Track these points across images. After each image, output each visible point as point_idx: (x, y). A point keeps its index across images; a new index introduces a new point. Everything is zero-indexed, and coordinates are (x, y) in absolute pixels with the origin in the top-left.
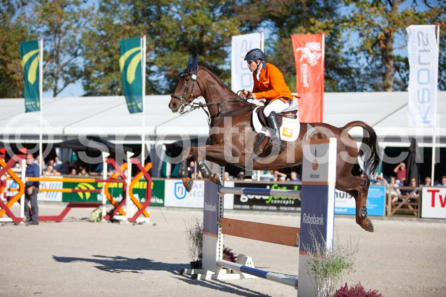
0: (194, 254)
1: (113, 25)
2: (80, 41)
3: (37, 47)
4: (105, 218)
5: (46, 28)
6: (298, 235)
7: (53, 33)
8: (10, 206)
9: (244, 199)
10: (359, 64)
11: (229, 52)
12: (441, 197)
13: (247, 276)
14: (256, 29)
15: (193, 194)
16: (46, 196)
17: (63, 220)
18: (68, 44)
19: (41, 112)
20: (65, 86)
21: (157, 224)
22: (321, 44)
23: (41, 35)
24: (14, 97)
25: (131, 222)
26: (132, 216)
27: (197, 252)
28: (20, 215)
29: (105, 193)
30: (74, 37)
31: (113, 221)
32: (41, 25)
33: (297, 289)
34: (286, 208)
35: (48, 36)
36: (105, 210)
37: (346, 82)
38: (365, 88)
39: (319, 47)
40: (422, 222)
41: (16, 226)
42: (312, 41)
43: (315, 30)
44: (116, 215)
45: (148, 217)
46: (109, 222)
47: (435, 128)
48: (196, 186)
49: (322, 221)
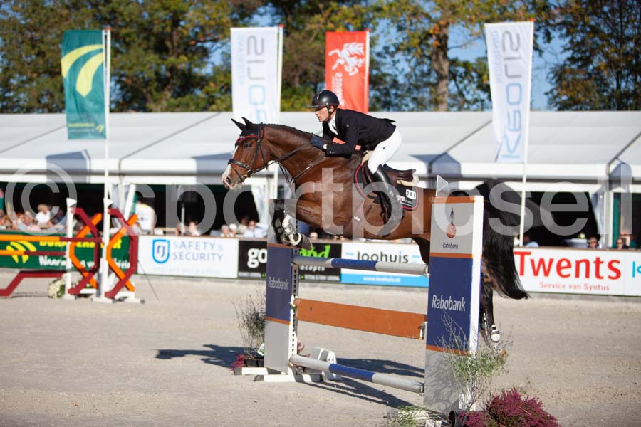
4: (71, 291)
9: (253, 263)
10: (397, 69)
11: (210, 50)
12: (532, 261)
14: (250, 17)
15: (178, 255)
17: (11, 295)
21: (147, 302)
22: (365, 47)
25: (109, 298)
26: (110, 289)
29: (70, 257)
31: (80, 296)
34: (313, 277)
36: (70, 279)
37: (378, 93)
38: (405, 102)
39: (361, 50)
43: (340, 21)
44: (86, 287)
45: (133, 291)
46: (76, 298)
47: (526, 164)
48: (183, 245)
49: (463, 305)
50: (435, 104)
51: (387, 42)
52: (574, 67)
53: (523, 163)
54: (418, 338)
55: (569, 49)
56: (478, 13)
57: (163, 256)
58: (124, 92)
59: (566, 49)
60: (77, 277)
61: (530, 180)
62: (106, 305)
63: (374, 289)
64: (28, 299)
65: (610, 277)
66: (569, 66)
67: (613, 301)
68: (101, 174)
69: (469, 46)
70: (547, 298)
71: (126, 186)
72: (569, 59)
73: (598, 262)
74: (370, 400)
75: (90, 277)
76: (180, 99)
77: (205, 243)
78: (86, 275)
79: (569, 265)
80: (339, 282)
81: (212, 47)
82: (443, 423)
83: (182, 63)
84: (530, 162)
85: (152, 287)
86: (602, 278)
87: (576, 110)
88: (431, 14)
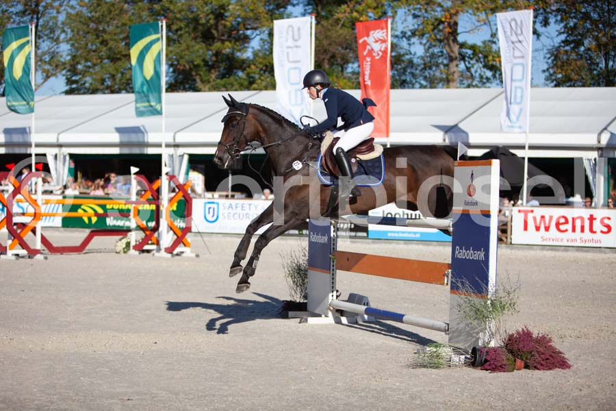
1: (106, 3)
2: (63, 23)
3: (27, 34)
4: (135, 248)
5: (20, 8)
7: (29, 14)
12: (535, 219)
15: (226, 216)
17: (84, 251)
18: (48, 27)
19: (33, 114)
21: (201, 256)
23: (14, 16)
25: (168, 253)
26: (169, 245)
28: (36, 245)
29: (134, 217)
30: (55, 18)
31: (144, 251)
32: (14, 3)
34: (345, 234)
35: (22, 17)
36: (134, 237)
39: (384, 35)
40: (512, 249)
41: (32, 260)
43: (363, 10)
44: (148, 244)
45: (189, 247)
46: (139, 253)
47: (528, 134)
48: (231, 206)
49: (483, 255)
50: (447, 82)
51: (404, 28)
52: (568, 48)
53: (525, 132)
54: (443, 284)
55: (563, 33)
56: (484, 3)
57: (213, 216)
58: (176, 75)
59: (560, 33)
60: (141, 235)
61: (531, 147)
62: (166, 259)
63: (398, 244)
64: (99, 254)
65: (602, 232)
66: (564, 47)
67: (605, 253)
68: (159, 145)
69: (476, 31)
70: (549, 250)
71: (180, 156)
72: (563, 42)
73: (592, 219)
74: (401, 338)
75: (151, 235)
76: (225, 79)
77: (250, 205)
78: (148, 233)
79: (567, 222)
80: (367, 237)
81: (253, 34)
82: (466, 358)
83: (227, 48)
84: (530, 132)
85: (205, 243)
86: (595, 232)
87: (570, 86)
88: (442, 4)
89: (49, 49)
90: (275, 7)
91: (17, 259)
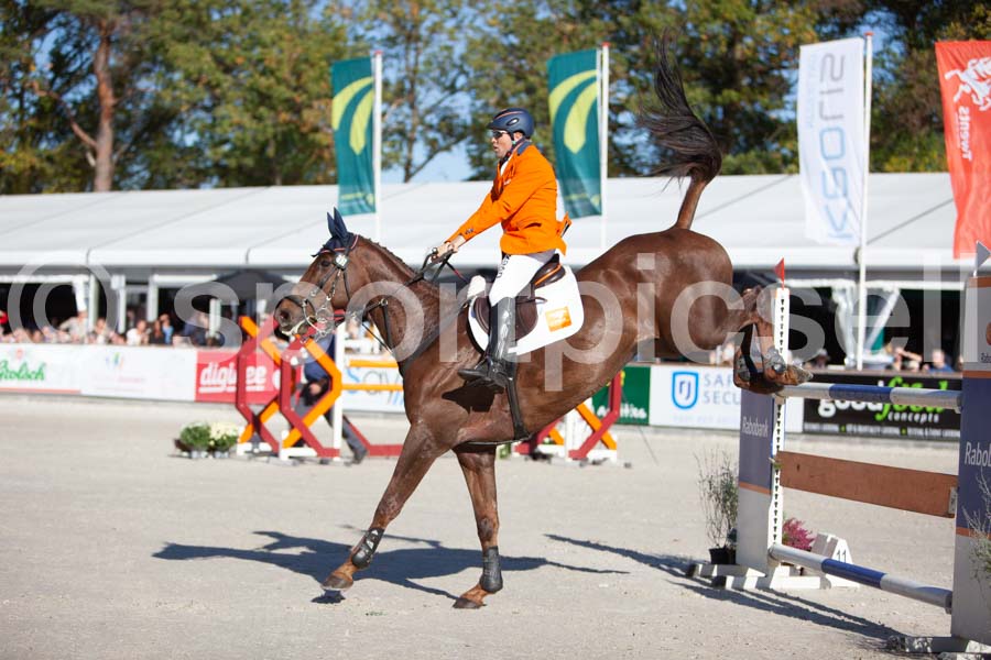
0: (719, 530)
1: (536, 22)
2: (463, 58)
3: (368, 72)
4: (519, 450)
5: (387, 30)
6: (953, 491)
7: (403, 42)
8: (311, 423)
9: (827, 410)
11: (791, 81)
13: (836, 581)
14: (853, 29)
15: (712, 399)
16: (389, 401)
18: (435, 65)
19: (377, 216)
20: (430, 157)
21: (634, 467)
23: (376, 46)
24: (317, 183)
25: (575, 459)
26: (577, 446)
27: (724, 527)
28: (332, 441)
30: (449, 48)
31: (536, 456)
32: (376, 23)
33: (949, 612)
34: (920, 432)
35: (391, 47)
41: (325, 467)
42: (982, 56)
45: (614, 447)
46: (526, 459)
48: (719, 381)
57: (688, 396)
62: (570, 470)
75: (550, 427)
76: (742, 156)
85: (647, 445)
89: (440, 102)
90: (836, 29)
91: (294, 464)
